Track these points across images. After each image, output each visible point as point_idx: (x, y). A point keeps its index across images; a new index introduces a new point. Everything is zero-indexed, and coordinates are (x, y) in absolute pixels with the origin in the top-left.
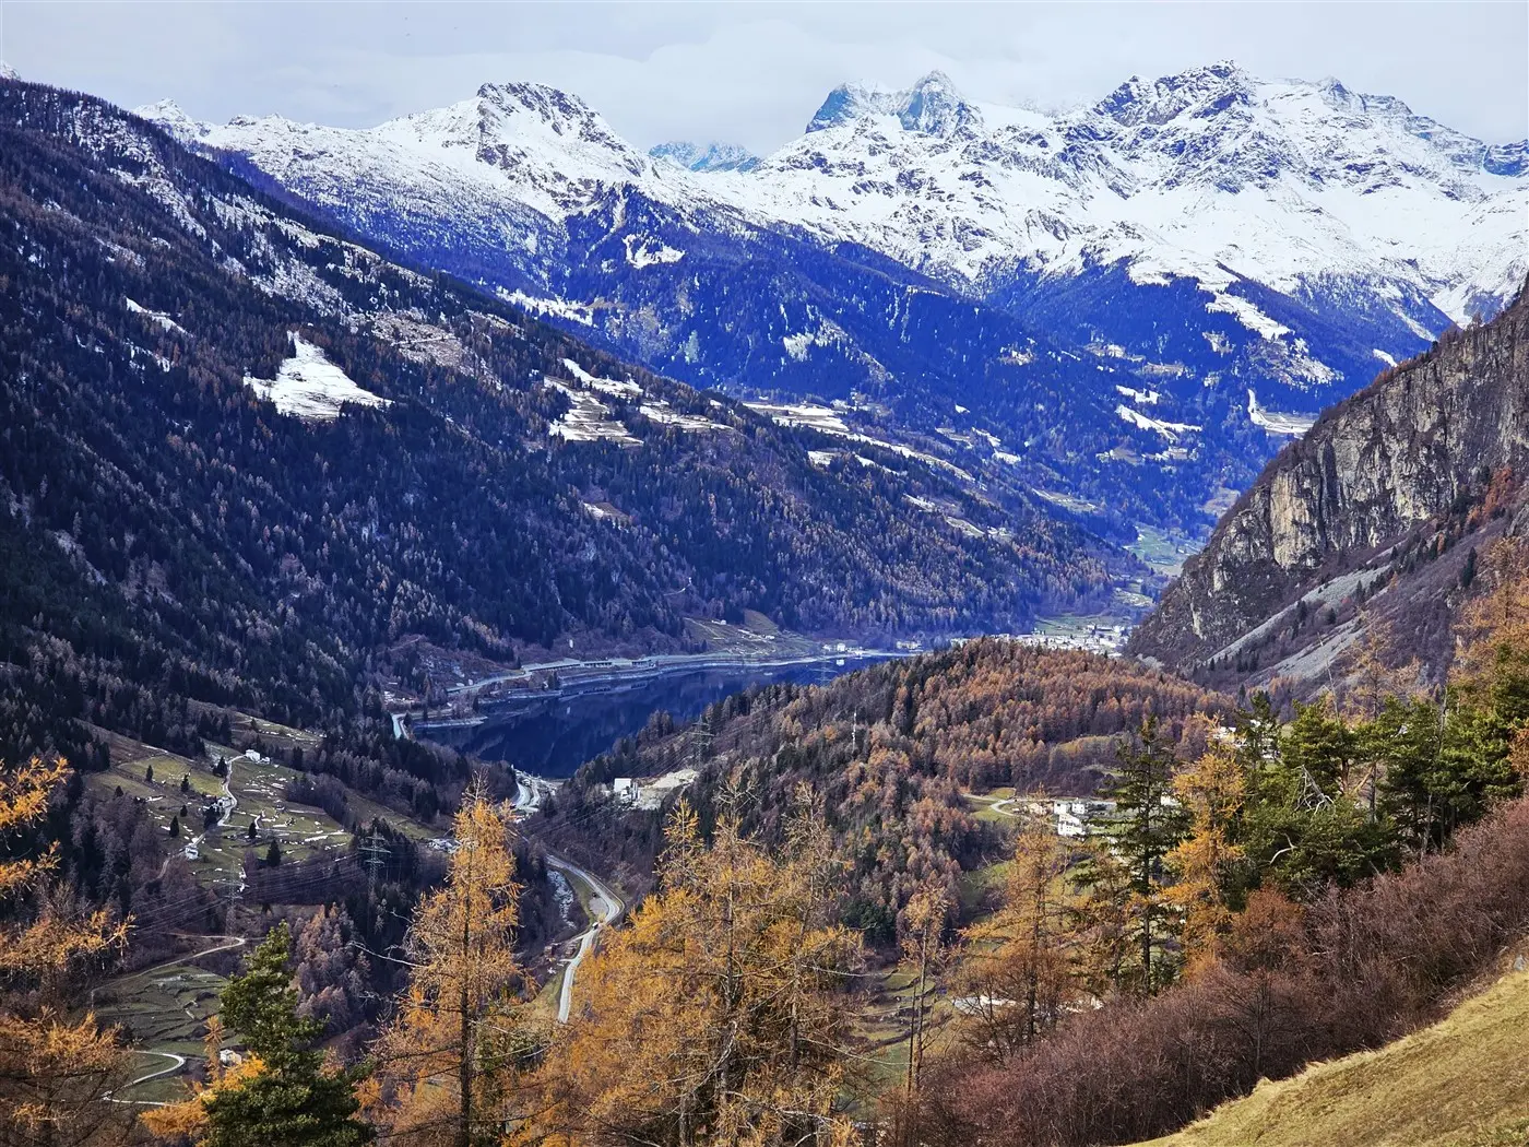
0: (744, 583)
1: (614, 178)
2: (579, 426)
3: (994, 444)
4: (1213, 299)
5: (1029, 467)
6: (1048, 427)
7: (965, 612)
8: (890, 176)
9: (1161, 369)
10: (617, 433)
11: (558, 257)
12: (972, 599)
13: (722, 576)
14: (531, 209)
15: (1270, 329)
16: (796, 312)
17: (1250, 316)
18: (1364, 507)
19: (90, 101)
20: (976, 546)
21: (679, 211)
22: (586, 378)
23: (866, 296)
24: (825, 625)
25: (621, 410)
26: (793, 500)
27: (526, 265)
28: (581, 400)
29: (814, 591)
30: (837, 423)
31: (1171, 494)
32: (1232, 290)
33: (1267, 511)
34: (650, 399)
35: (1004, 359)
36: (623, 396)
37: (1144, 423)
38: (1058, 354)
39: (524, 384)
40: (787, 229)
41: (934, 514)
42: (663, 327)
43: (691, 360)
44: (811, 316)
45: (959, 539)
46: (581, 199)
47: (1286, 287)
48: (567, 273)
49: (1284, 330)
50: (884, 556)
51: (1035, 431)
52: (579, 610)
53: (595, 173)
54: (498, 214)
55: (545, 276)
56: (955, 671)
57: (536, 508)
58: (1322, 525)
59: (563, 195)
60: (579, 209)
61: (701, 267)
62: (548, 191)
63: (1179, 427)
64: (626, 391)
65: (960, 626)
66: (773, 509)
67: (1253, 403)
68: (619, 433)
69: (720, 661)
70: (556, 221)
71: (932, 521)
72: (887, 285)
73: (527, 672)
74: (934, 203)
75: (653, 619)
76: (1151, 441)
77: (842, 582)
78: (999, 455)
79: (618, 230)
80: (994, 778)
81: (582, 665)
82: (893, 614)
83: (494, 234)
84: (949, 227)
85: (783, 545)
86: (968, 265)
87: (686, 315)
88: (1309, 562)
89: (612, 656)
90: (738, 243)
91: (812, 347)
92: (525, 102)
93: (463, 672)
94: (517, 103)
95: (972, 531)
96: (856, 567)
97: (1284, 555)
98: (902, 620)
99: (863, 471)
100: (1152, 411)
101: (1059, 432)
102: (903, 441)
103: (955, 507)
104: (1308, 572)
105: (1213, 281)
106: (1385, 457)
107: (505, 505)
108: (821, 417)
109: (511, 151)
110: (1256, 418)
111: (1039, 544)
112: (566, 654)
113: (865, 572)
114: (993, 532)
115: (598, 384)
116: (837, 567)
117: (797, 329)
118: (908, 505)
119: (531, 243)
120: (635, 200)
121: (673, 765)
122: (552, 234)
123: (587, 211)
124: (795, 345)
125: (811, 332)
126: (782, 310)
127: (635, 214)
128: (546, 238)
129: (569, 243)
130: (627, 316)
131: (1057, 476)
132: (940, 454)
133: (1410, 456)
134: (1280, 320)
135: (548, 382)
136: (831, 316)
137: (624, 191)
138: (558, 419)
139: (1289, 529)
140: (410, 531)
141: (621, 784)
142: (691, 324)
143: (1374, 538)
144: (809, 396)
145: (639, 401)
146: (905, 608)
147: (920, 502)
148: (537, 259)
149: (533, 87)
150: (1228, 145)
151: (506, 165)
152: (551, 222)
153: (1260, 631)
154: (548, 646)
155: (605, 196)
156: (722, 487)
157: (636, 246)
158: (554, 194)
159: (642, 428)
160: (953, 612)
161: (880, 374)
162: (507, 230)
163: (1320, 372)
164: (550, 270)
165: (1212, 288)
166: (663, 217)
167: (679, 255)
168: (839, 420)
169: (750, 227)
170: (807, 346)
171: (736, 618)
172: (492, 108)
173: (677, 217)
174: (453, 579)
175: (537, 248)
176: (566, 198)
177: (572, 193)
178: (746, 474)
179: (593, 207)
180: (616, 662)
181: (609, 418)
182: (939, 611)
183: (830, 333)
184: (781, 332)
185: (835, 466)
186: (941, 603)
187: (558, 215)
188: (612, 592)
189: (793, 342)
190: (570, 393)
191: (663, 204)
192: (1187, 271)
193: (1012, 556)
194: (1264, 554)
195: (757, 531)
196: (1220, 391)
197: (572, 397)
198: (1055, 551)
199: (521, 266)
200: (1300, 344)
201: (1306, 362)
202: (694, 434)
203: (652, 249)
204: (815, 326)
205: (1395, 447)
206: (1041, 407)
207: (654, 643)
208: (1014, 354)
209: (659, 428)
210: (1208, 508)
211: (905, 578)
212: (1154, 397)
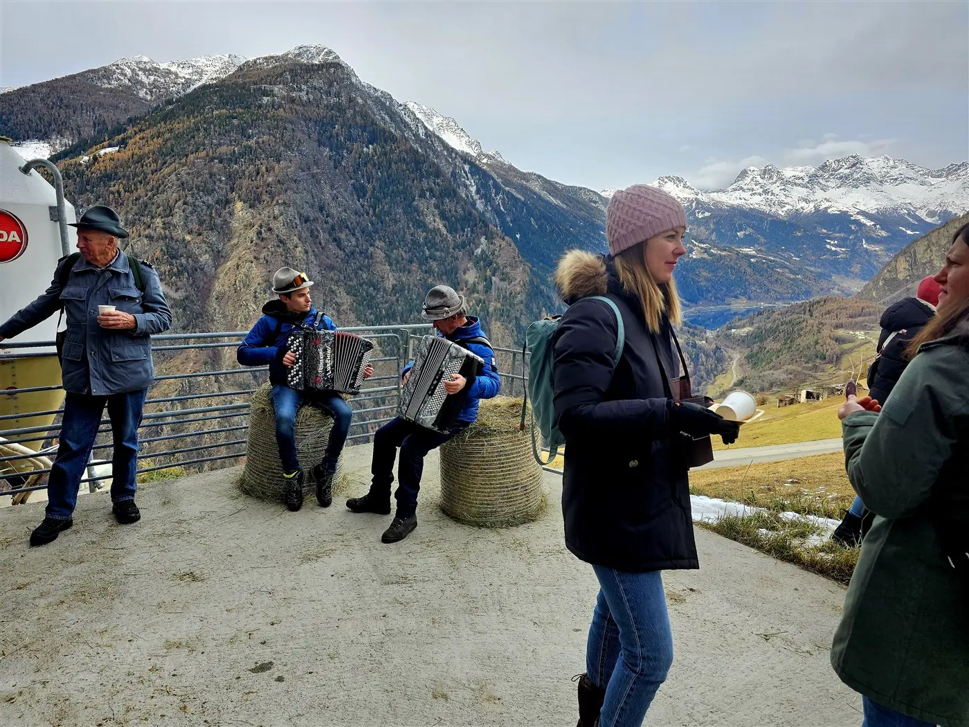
0: (738, 290)
1: (692, 197)
2: (696, 255)
3: (793, 256)
4: (852, 216)
5: (802, 261)
6: (807, 251)
8: (761, 191)
9: (837, 235)
13: (733, 288)
15: (869, 223)
16: (740, 226)
17: (863, 220)
18: (925, 264)
19: (585, 189)
20: (794, 280)
21: (709, 203)
22: (697, 244)
23: (757, 221)
24: (758, 299)
25: (706, 251)
26: (749, 270)
28: (696, 249)
29: (755, 291)
30: (754, 252)
31: (841, 266)
32: (858, 213)
34: (713, 248)
35: (795, 235)
36: (706, 248)
37: (833, 249)
38: (809, 233)
40: (735, 206)
42: (707, 232)
44: (744, 227)
45: (789, 278)
47: (873, 212)
49: (873, 223)
50: (771, 283)
51: (803, 252)
52: (702, 296)
53: (687, 196)
56: (822, 303)
58: (912, 269)
61: (716, 217)
63: (843, 249)
64: (707, 246)
65: (792, 299)
66: (744, 272)
67: (864, 243)
68: (705, 256)
71: (782, 274)
72: (763, 218)
73: (693, 309)
74: (773, 197)
75: (718, 298)
76: (836, 253)
77: (761, 289)
78: (794, 258)
79: (694, 209)
80: (837, 327)
84: (776, 202)
85: (747, 280)
86: (782, 212)
87: (712, 228)
88: (908, 278)
90: (724, 210)
91: (745, 235)
92: (669, 180)
94: (667, 181)
95: (792, 276)
96: (765, 285)
97: (901, 276)
99: (764, 263)
100: (835, 246)
101: (810, 252)
102: (770, 256)
103: (787, 270)
104: (907, 281)
105: (852, 211)
106: (931, 251)
108: (749, 251)
110: (865, 246)
111: (810, 279)
113: (767, 286)
114: (797, 276)
115: (700, 245)
116: (761, 286)
117: (741, 230)
118: (775, 271)
120: (698, 202)
121: (744, 326)
123: (686, 205)
125: (744, 231)
126: (737, 226)
127: (698, 205)
131: (810, 263)
132: (780, 259)
133: (939, 251)
134: (871, 220)
136: (749, 226)
137: (695, 200)
138: (692, 253)
139: (903, 270)
141: (733, 330)
142: (714, 230)
143: (927, 272)
145: (710, 249)
146: (777, 295)
147: (778, 270)
150: (855, 176)
153: (894, 295)
154: (696, 304)
155: (690, 201)
156: (732, 268)
157: (699, 213)
159: (712, 255)
160: (789, 295)
161: (762, 240)
163: (884, 233)
165: (852, 213)
166: (705, 205)
167: (710, 214)
169: (727, 206)
171: (736, 297)
172: (662, 182)
173: (709, 205)
178: (737, 264)
180: (711, 307)
181: (703, 253)
183: (749, 231)
184: (737, 231)
185: (757, 262)
186: (786, 293)
188: (709, 292)
189: (740, 233)
191: (705, 202)
192: (845, 209)
193: (803, 282)
194: (894, 276)
195: (740, 278)
196: (854, 239)
197: (694, 248)
198: (815, 280)
200: (878, 226)
201: (880, 231)
202: (724, 256)
203: (703, 213)
204: (745, 229)
205: (934, 249)
206: (805, 246)
207: (719, 303)
208: (797, 233)
209: (715, 255)
210: (852, 269)
211: (777, 287)
212: (836, 242)
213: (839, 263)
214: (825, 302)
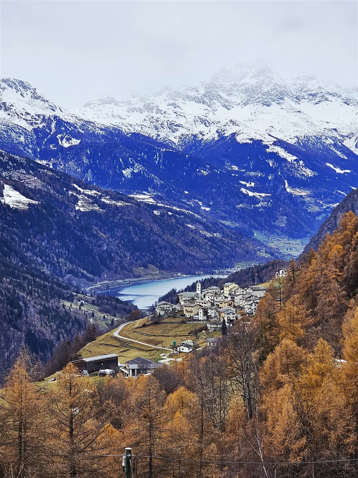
0: (146, 255)
1: (49, 113)
2: (83, 206)
3: (201, 204)
4: (268, 147)
5: (214, 212)
6: (218, 197)
7: (214, 261)
8: (141, 105)
9: (253, 174)
10: (96, 208)
11: (33, 144)
12: (216, 257)
13: (138, 253)
14: (20, 126)
15: (291, 158)
16: (125, 160)
17: (282, 153)
20: (212, 239)
21: (76, 125)
22: (82, 190)
23: (145, 153)
24: (172, 268)
25: (95, 200)
26: (156, 228)
27: (24, 148)
28: (82, 197)
29: (167, 257)
30: (152, 200)
31: (263, 219)
32: (275, 144)
33: (336, 222)
34: (104, 196)
35: (199, 174)
36: (96, 195)
37: (251, 194)
38: (218, 171)
39: (63, 194)
40: (111, 129)
41: (195, 230)
42: (78, 168)
43: (90, 180)
44: (131, 162)
45: (206, 238)
46: (37, 122)
47: (293, 142)
48: (38, 150)
49: (295, 158)
50: (186, 244)
51: (213, 199)
52: (106, 265)
53: (41, 112)
54: (9, 129)
55: (30, 151)
57: (87, 234)
59: (30, 120)
60: (37, 125)
61: (89, 146)
62: (24, 119)
63: (263, 195)
64: (95, 194)
66: (151, 230)
67: (287, 185)
69: (146, 280)
70: (29, 130)
71: (196, 232)
72: (154, 149)
73: (98, 285)
74: (159, 115)
75: (125, 268)
76: (254, 200)
77: (175, 253)
78: (203, 208)
79: (54, 133)
81: (110, 282)
82: (193, 263)
83: (10, 136)
84: (165, 124)
85: (156, 242)
86: (174, 138)
87: (86, 164)
89: (117, 279)
90: (98, 136)
91: (132, 173)
92: (9, 85)
93: (83, 285)
94: (6, 86)
95: (209, 235)
96: (179, 248)
98: (196, 265)
99: (171, 216)
100: (252, 189)
101: (221, 199)
102: (174, 205)
103: (201, 227)
105: (268, 141)
107: (79, 233)
108: (146, 198)
109: (7, 104)
110: (288, 190)
111: (231, 238)
112: (105, 280)
113: (182, 250)
114: (215, 235)
115: (86, 192)
116: (174, 249)
117: (127, 167)
118: (187, 227)
119: (22, 139)
120: (59, 122)
122: (30, 136)
123: (41, 126)
124: (127, 172)
125: (132, 168)
126: (121, 160)
127: (60, 127)
128: (28, 137)
129: (36, 138)
130: (65, 165)
131: (224, 214)
132: (187, 209)
134: (294, 155)
135: (70, 193)
136: (137, 161)
137: (54, 119)
138: (76, 204)
140: (56, 243)
142: (88, 167)
144: (137, 191)
145: (100, 197)
146: (196, 261)
147: (190, 226)
148: (27, 145)
149: (12, 80)
151: (6, 110)
152: (28, 131)
154: (100, 277)
155: (47, 121)
156: (131, 223)
157: (62, 139)
158: (26, 120)
159: (103, 206)
160: (211, 262)
161: (158, 181)
162: (13, 135)
163: (309, 173)
164: (32, 149)
165: (268, 143)
166: (70, 128)
167: (79, 141)
168: (152, 199)
169: (101, 129)
170: (131, 173)
171: (146, 267)
173: (75, 127)
174: (71, 257)
175: (25, 141)
176: (31, 122)
177: (33, 120)
178: (140, 219)
179: (42, 125)
180: (119, 281)
181: (92, 203)
182: (206, 261)
183: (138, 168)
184: (121, 168)
185: (162, 215)
186: (207, 259)
187: (30, 128)
188: (112, 259)
189: (126, 172)
190: (78, 196)
191: (70, 123)
192: (258, 138)
193: (223, 242)
195: (147, 238)
196: (274, 181)
197: (79, 197)
198: (236, 240)
199: (21, 148)
200: (301, 162)
201: (304, 169)
202: (121, 207)
203: (68, 140)
204: (133, 165)
206: (214, 190)
207: (126, 275)
208: (202, 171)
209: (109, 206)
210: (277, 223)
211: (193, 251)
212: (253, 184)
213: (261, 214)
214: (273, 266)
